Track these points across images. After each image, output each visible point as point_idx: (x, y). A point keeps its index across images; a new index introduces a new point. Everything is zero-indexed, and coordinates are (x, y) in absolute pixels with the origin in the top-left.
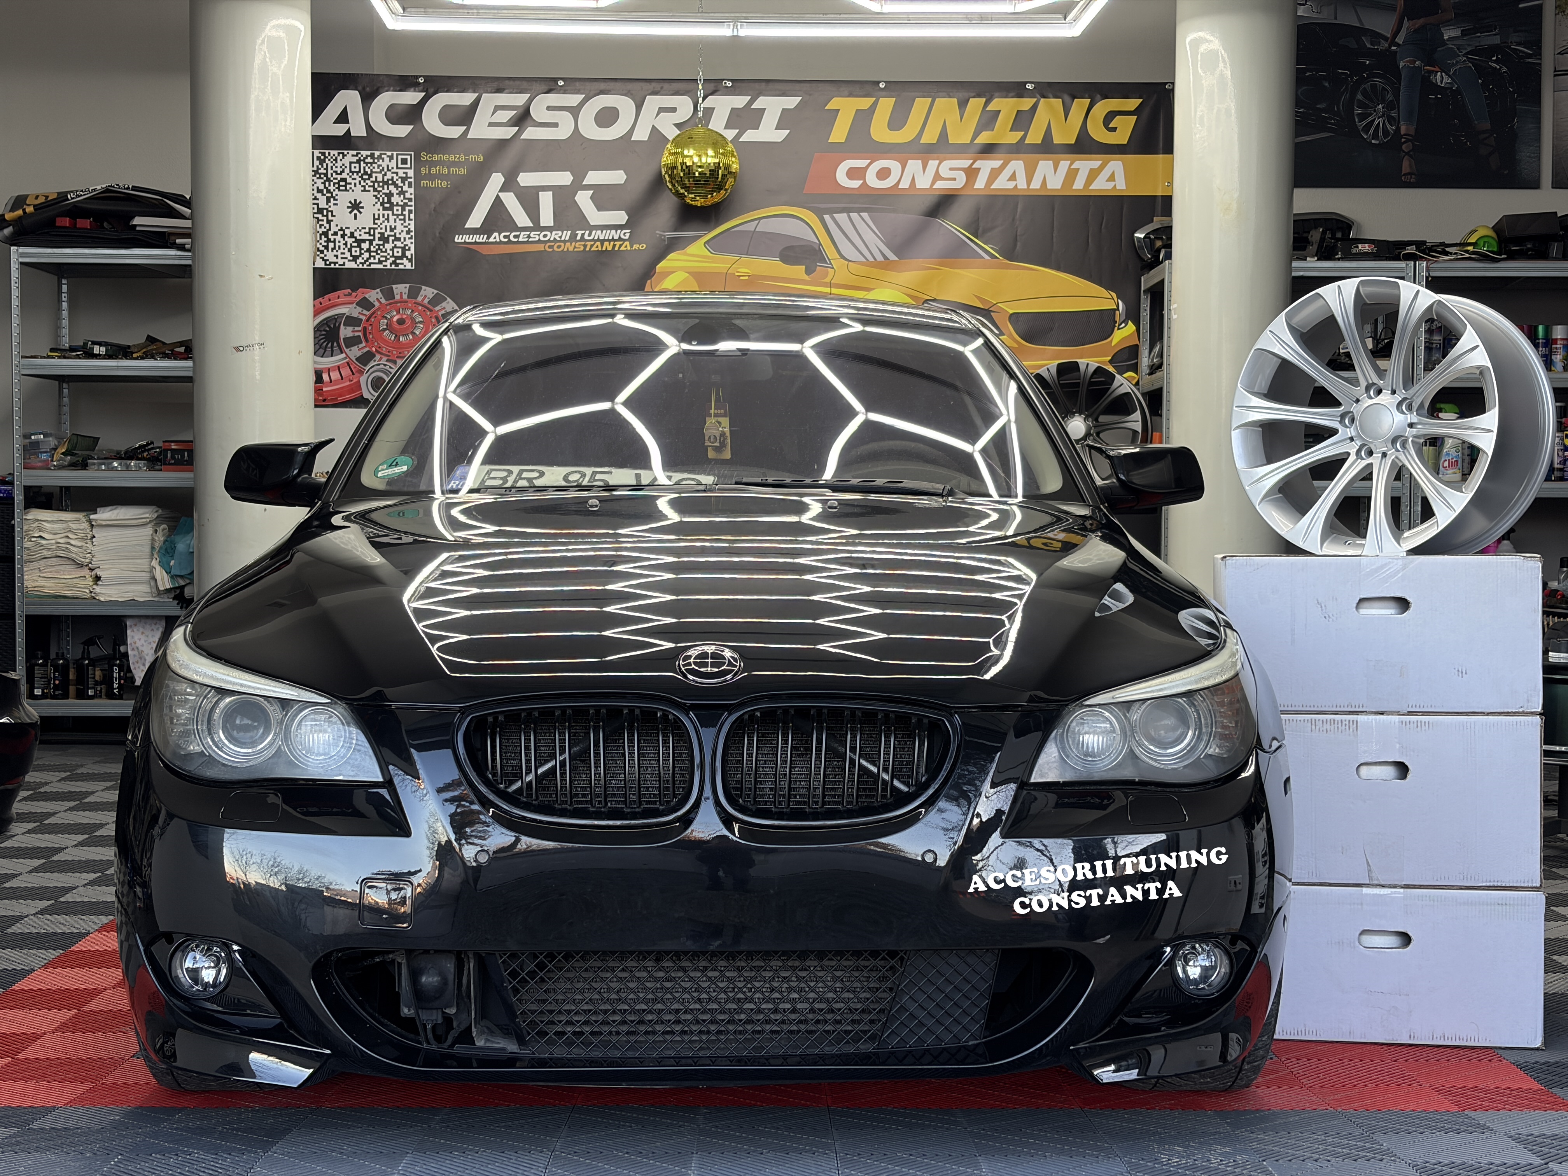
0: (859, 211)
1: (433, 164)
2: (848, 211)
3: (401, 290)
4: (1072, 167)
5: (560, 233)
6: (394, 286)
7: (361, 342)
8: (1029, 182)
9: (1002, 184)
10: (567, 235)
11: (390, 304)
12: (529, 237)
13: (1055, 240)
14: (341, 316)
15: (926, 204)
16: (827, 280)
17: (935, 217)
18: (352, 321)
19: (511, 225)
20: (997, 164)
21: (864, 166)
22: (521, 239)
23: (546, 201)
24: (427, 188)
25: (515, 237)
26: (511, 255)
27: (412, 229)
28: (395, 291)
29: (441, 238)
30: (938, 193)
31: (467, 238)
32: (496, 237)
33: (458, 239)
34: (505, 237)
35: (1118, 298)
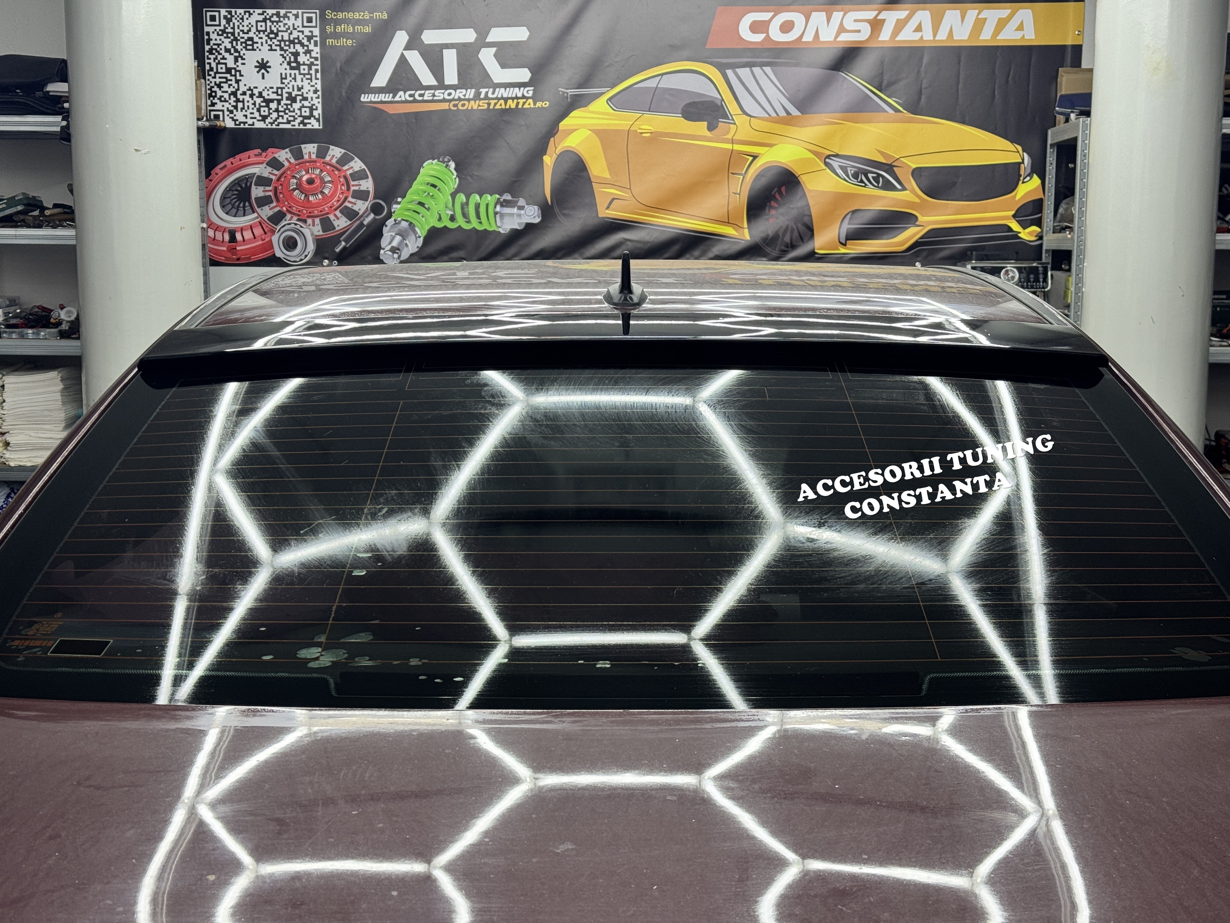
0: (762, 65)
1: (337, 22)
2: (750, 65)
3: (310, 149)
4: (979, 17)
5: (464, 91)
6: (303, 146)
7: (272, 202)
8: (935, 33)
9: (908, 36)
10: (471, 93)
11: (298, 164)
12: (434, 95)
13: (960, 92)
14: (252, 175)
15: (828, 57)
16: (729, 136)
17: (839, 71)
18: (263, 181)
19: (416, 84)
20: (902, 14)
21: (767, 19)
22: (426, 98)
23: (450, 59)
24: (332, 47)
25: (420, 95)
26: (417, 114)
27: (319, 88)
28: (304, 151)
29: (348, 97)
30: (841, 46)
31: (372, 98)
32: (401, 96)
33: (364, 98)
34: (410, 96)
35: (1024, 151)
